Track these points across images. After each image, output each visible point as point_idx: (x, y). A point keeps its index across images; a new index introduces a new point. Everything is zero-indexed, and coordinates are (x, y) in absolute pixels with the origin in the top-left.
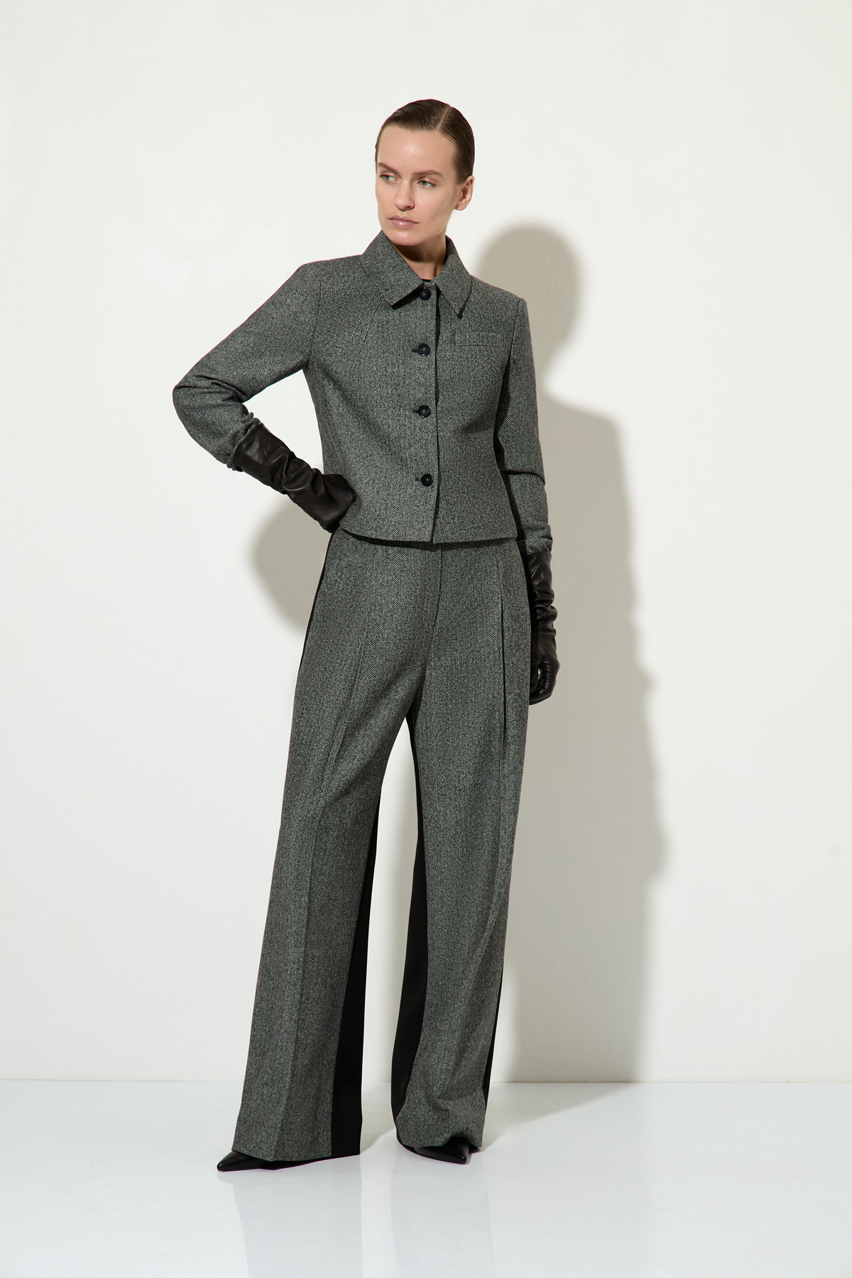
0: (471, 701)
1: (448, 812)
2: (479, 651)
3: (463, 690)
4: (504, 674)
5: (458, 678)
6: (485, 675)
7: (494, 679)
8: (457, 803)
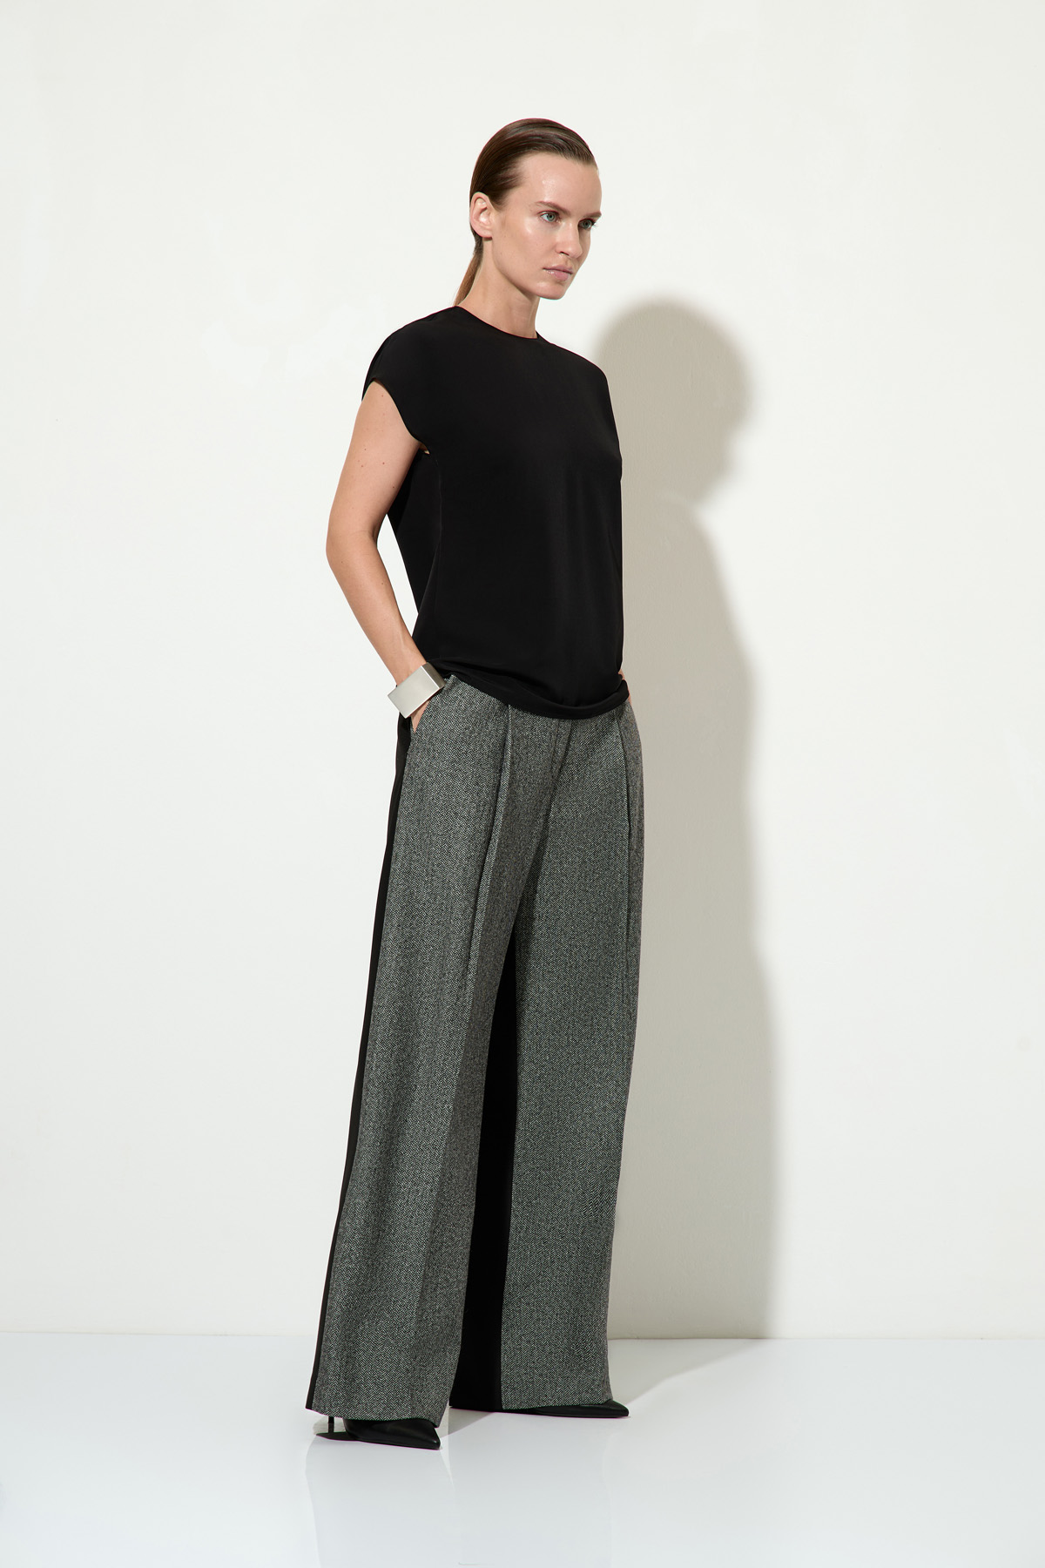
0: (590, 859)
1: (554, 992)
3: (580, 847)
8: (566, 983)
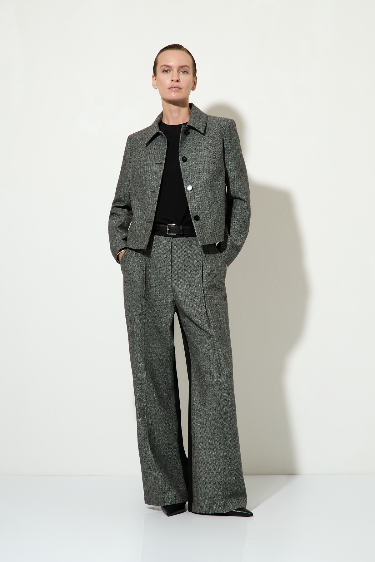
2: (193, 290)
4: (205, 299)
5: (185, 302)
6: (196, 300)
7: (200, 301)
